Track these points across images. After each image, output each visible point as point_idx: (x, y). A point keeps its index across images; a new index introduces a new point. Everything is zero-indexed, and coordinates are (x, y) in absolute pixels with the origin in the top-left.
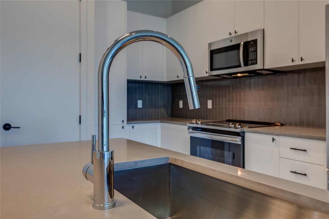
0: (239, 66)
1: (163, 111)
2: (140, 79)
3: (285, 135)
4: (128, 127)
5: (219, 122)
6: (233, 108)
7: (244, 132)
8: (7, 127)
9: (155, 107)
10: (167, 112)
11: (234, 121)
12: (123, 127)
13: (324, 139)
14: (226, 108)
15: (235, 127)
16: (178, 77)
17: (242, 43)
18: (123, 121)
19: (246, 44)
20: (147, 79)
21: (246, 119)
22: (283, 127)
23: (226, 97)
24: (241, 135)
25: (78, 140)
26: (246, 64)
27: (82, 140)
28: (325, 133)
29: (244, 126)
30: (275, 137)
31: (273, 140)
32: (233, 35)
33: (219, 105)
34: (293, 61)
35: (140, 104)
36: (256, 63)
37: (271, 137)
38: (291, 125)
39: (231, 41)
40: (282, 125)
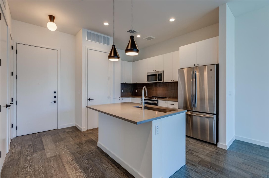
0: (157, 81)
2: (123, 83)
3: (169, 101)
4: (121, 99)
5: (151, 97)
6: (154, 93)
7: (158, 100)
8: (89, 100)
9: (127, 92)
10: (131, 94)
11: (155, 97)
12: (120, 99)
13: (177, 101)
14: (152, 93)
15: (156, 99)
16: (136, 82)
17: (157, 74)
18: (120, 97)
19: (158, 74)
20: (126, 83)
21: (158, 96)
22: (169, 99)
23: (152, 89)
24: (157, 101)
26: (158, 80)
28: (178, 100)
29: (158, 98)
30: (166, 101)
31: (166, 102)
32: (155, 71)
33: (150, 91)
34: (171, 80)
36: (161, 80)
37: (165, 101)
38: (171, 98)
39: (154, 73)
40: (168, 98)
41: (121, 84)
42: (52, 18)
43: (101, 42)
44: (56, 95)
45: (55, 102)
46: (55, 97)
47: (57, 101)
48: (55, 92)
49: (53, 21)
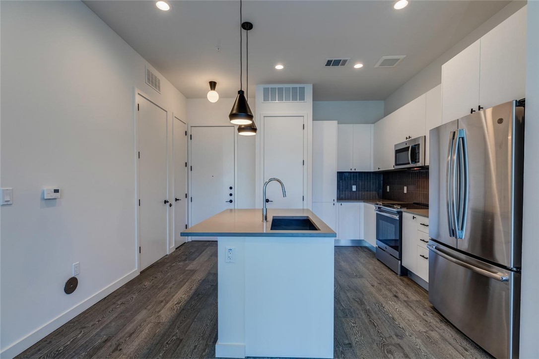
0: (409, 163)
1: (374, 193)
2: (351, 171)
4: (338, 204)
6: (419, 194)
7: (402, 212)
8: (267, 201)
10: (378, 194)
12: (334, 204)
14: (415, 193)
15: (397, 208)
16: (379, 169)
17: (410, 147)
18: (334, 200)
20: (356, 171)
23: (415, 185)
24: (401, 214)
25: (302, 208)
26: (412, 163)
27: (304, 208)
29: (403, 208)
30: (415, 216)
31: (414, 218)
32: (408, 139)
35: (354, 188)
36: (419, 161)
37: (413, 216)
39: (406, 144)
41: (338, 172)
42: (213, 85)
43: (287, 99)
44: (232, 191)
45: (231, 201)
46: (231, 195)
47: (233, 201)
48: (231, 188)
49: (214, 89)
